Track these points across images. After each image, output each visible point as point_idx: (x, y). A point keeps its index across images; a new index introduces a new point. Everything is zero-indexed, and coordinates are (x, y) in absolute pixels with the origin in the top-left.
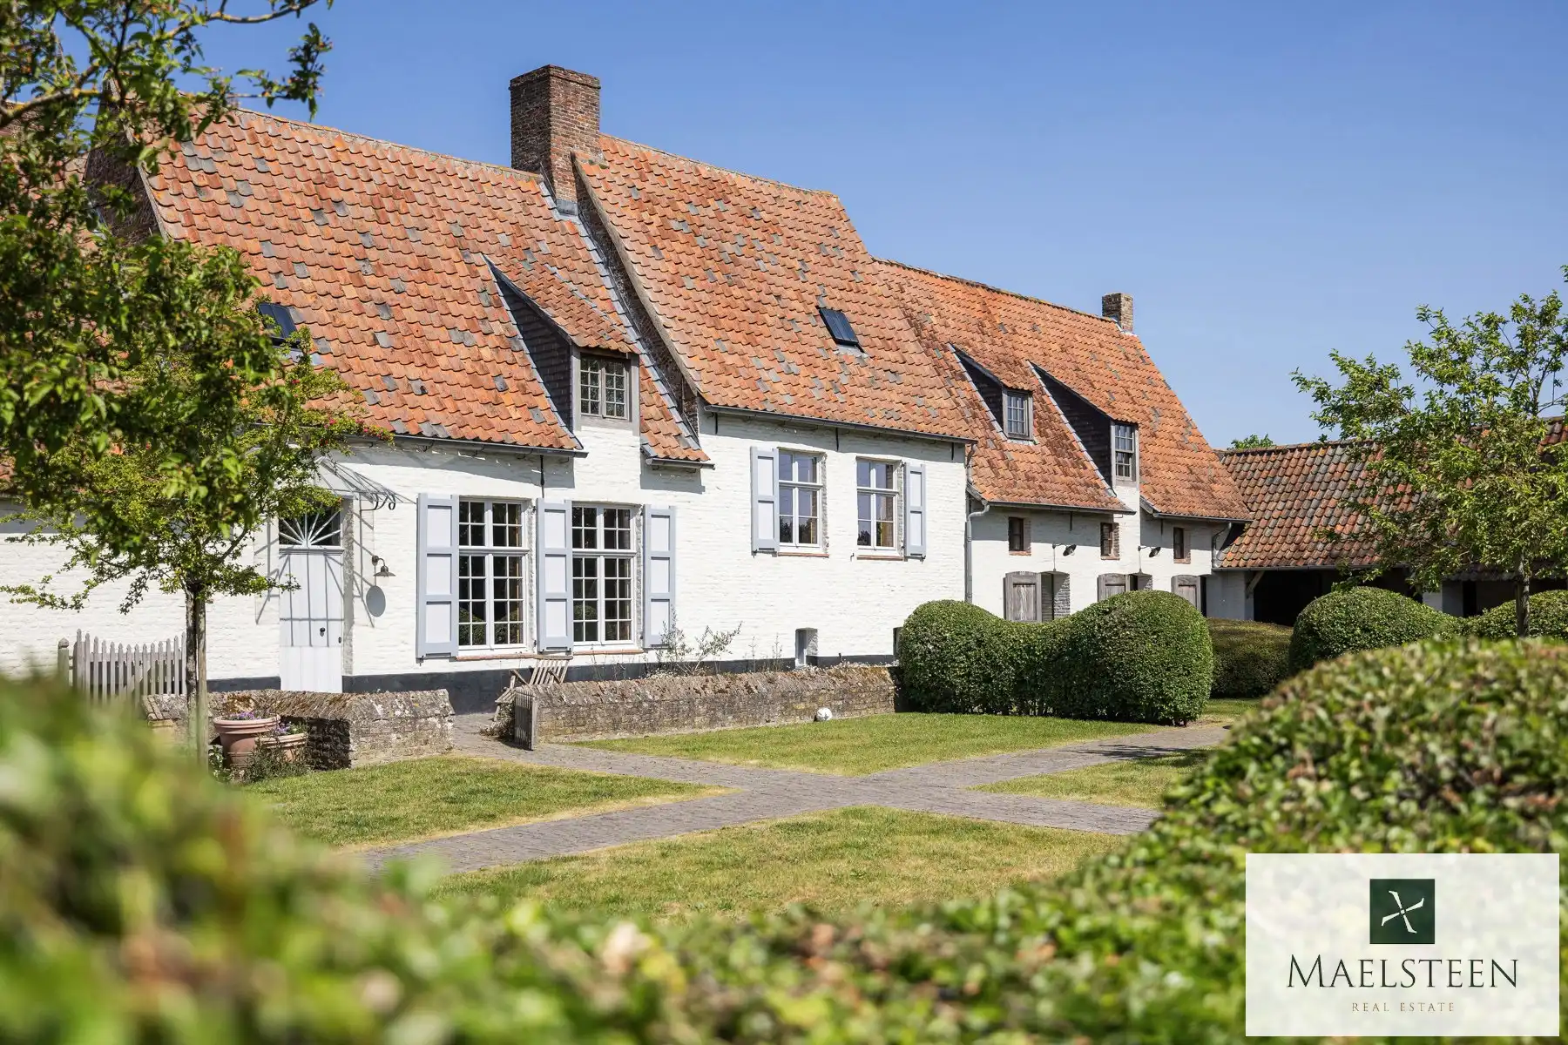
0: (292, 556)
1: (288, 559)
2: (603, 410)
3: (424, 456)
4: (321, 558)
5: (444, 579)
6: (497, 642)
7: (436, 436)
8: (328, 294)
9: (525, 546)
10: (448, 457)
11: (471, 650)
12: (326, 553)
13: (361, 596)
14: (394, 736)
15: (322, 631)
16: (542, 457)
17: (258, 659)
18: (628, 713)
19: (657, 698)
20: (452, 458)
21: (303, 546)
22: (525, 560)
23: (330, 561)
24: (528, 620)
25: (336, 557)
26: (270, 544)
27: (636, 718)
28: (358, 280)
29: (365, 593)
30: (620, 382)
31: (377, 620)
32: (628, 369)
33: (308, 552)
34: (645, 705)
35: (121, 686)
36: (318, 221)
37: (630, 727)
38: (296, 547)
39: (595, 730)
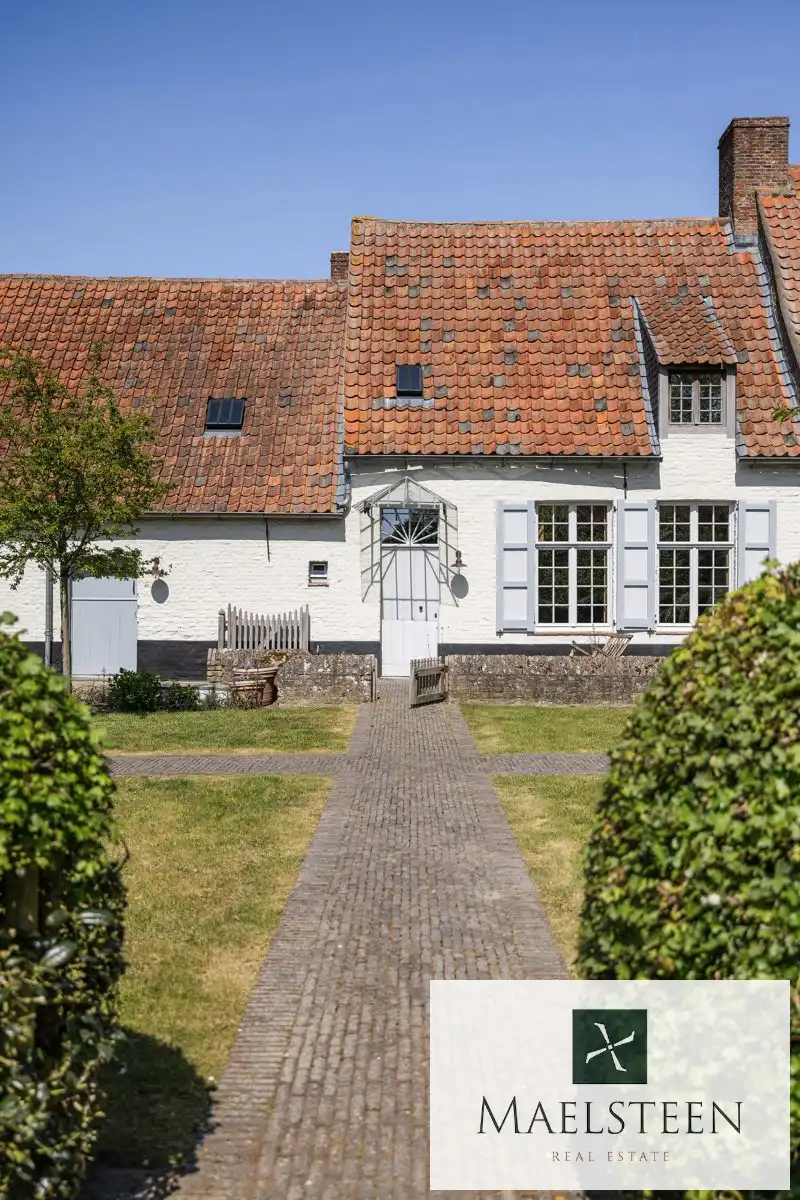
0: (398, 553)
1: (395, 555)
2: (696, 417)
3: (505, 470)
4: (422, 553)
5: (524, 569)
6: (580, 620)
7: (509, 454)
8: (465, 351)
9: (609, 542)
10: (525, 470)
11: (554, 627)
12: (425, 549)
13: (447, 582)
14: (315, 688)
15: (421, 608)
16: (625, 464)
17: (362, 628)
18: (550, 684)
19: (586, 673)
20: (529, 471)
21: (407, 544)
22: (609, 552)
23: (429, 556)
24: (611, 605)
25: (432, 552)
26: (373, 543)
27: (560, 689)
28: (497, 336)
29: (450, 580)
30: (717, 391)
31: (461, 601)
32: (725, 379)
33: (410, 549)
34: (571, 678)
35: (256, 644)
36: (481, 296)
37: (553, 697)
38: (401, 545)
39: (514, 697)
